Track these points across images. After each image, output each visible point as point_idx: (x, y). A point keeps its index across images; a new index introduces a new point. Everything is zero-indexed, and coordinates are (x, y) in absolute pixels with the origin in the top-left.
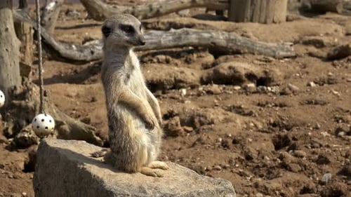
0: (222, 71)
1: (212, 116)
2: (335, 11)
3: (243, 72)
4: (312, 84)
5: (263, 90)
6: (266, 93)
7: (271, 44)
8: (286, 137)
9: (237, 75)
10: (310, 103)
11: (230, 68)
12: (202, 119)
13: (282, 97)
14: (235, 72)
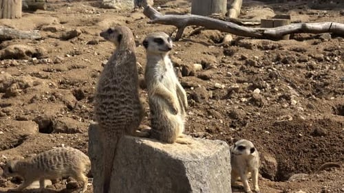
0: (11, 51)
1: (27, 81)
2: (43, 9)
3: (24, 51)
4: (68, 55)
5: (43, 61)
6: (45, 63)
7: (27, 32)
8: (80, 91)
9: (21, 52)
10: (74, 67)
11: (15, 48)
12: (20, 83)
13: (56, 65)
14: (20, 51)
